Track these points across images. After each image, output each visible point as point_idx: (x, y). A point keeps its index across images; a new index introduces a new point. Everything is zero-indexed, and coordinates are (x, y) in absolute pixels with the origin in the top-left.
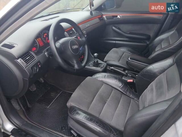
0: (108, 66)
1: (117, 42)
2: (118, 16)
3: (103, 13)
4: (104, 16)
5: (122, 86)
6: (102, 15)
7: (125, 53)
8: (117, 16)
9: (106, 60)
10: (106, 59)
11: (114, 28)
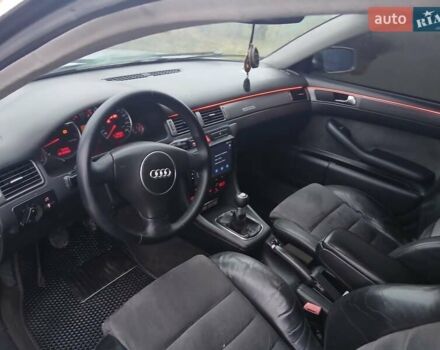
0: (272, 236)
1: (333, 166)
2: (350, 98)
3: (309, 81)
4: (311, 90)
5: (287, 314)
6: (306, 85)
7: (344, 206)
8: (346, 97)
9: (276, 215)
10: (276, 212)
11: (331, 126)
